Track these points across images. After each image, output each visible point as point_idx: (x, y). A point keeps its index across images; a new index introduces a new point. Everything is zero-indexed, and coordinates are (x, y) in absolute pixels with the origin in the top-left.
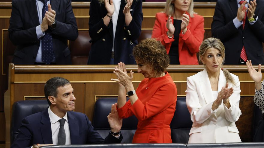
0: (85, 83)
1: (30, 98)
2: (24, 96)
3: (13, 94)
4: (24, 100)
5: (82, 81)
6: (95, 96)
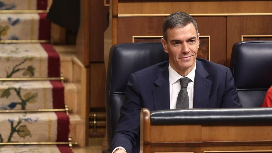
0: (226, 17)
1: (143, 40)
2: (134, 37)
3: (115, 34)
4: (133, 42)
5: (221, 13)
6: (242, 36)
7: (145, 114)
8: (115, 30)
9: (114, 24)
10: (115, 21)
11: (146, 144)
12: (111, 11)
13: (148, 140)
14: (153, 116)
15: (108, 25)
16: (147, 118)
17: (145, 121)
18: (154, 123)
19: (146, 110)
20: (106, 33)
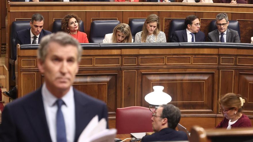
2: (15, 19)
6: (54, 18)
7: (18, 46)
8: (9, 16)
9: (9, 14)
10: (9, 13)
11: (19, 56)
12: (7, 10)
13: (19, 55)
14: (21, 46)
15: (6, 15)
16: (19, 47)
17: (18, 48)
18: (21, 49)
19: (19, 45)
20: (6, 17)
